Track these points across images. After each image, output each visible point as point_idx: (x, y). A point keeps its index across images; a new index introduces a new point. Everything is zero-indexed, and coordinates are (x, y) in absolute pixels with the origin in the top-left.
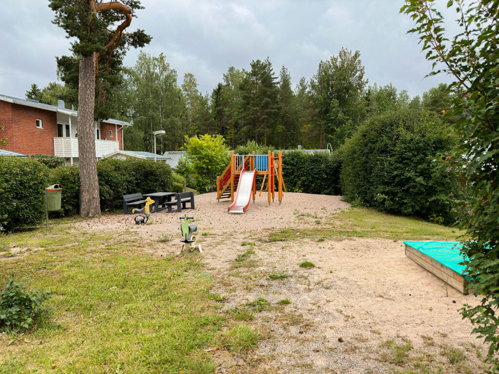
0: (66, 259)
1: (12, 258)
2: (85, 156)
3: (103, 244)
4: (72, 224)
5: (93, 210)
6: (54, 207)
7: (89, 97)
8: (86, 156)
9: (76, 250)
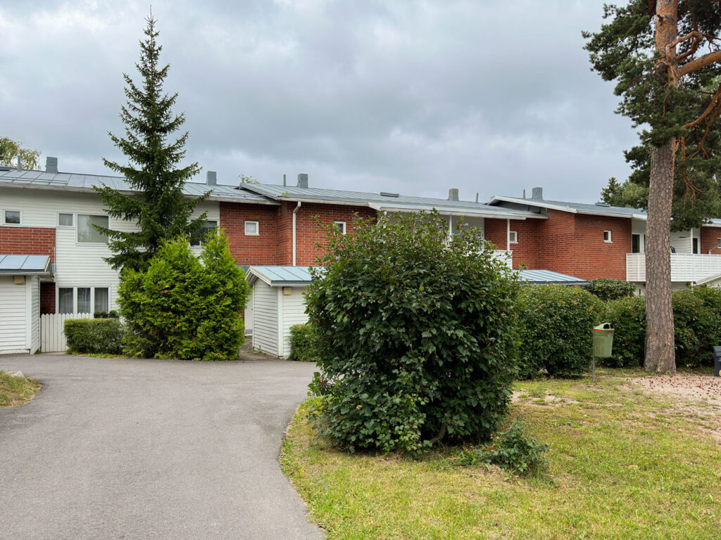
0: (597, 420)
1: (543, 406)
2: (654, 285)
3: (654, 412)
4: (629, 378)
5: (663, 363)
6: (602, 354)
7: (664, 200)
8: (656, 285)
9: (613, 412)
